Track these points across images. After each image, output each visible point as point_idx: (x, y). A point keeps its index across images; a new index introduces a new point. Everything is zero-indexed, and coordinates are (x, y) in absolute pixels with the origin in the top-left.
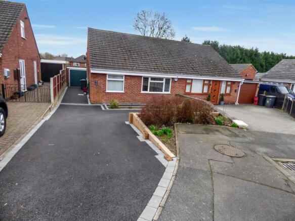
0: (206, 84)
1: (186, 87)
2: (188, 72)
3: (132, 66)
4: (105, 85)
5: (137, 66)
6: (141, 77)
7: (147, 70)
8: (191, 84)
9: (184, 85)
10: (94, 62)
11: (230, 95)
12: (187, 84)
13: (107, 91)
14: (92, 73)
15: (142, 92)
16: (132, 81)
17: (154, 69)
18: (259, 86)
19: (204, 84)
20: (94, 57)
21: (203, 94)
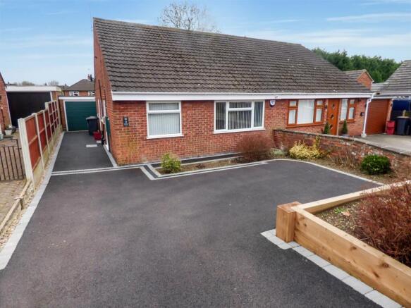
0: (319, 107)
1: (288, 114)
2: (290, 87)
3: (194, 82)
4: (144, 124)
5: (202, 82)
6: (212, 102)
7: (221, 89)
8: (296, 108)
9: (285, 112)
10: (118, 79)
11: (354, 122)
12: (289, 108)
13: (149, 137)
14: (116, 102)
15: (216, 131)
16: (197, 112)
17: (233, 85)
18: (391, 103)
19: (316, 107)
20: (115, 70)
21: (315, 125)
